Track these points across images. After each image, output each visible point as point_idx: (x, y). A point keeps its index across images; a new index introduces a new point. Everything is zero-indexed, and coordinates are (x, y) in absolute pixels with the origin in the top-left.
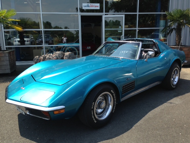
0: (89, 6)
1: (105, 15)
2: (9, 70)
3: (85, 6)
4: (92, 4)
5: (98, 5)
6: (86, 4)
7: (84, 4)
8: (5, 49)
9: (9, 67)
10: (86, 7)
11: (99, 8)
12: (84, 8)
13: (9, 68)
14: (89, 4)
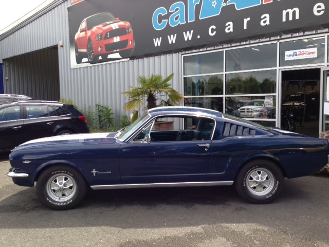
0: (296, 55)
3: (290, 55)
4: (301, 50)
5: (315, 50)
6: (291, 52)
7: (287, 53)
10: (291, 57)
11: (315, 56)
12: (287, 59)
14: (298, 51)
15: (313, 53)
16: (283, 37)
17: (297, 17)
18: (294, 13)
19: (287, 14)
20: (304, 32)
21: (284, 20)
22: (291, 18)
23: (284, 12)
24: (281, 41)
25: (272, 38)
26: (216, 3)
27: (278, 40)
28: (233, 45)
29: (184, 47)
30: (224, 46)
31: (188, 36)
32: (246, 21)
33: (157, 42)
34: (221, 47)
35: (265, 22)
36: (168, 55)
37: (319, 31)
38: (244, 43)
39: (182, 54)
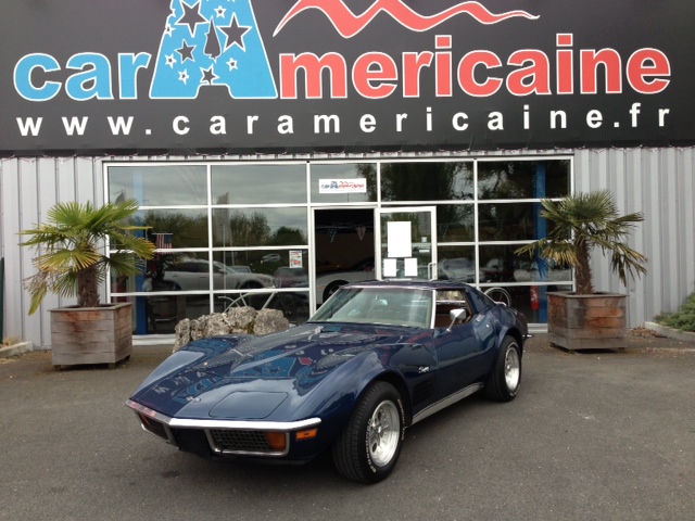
0: (336, 187)
1: (382, 206)
2: (113, 355)
3: (327, 186)
4: (343, 180)
5: (363, 181)
6: (328, 182)
7: (322, 182)
8: (109, 302)
9: (113, 348)
10: (329, 189)
11: (364, 190)
12: (322, 191)
13: (113, 351)
14: (338, 181)
15: (361, 186)
16: (316, 156)
17: (337, 130)
18: (332, 122)
19: (322, 122)
20: (347, 153)
21: (317, 130)
22: (327, 130)
23: (317, 119)
24: (312, 162)
25: (298, 157)
26: (187, 77)
27: (308, 161)
28: (226, 157)
29: (109, 147)
30: (208, 158)
31: (121, 126)
32: (251, 120)
33: (30, 127)
34: (201, 158)
35: (285, 128)
36: (61, 159)
37: (368, 156)
38: (249, 157)
39: (103, 162)
